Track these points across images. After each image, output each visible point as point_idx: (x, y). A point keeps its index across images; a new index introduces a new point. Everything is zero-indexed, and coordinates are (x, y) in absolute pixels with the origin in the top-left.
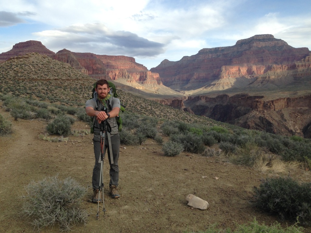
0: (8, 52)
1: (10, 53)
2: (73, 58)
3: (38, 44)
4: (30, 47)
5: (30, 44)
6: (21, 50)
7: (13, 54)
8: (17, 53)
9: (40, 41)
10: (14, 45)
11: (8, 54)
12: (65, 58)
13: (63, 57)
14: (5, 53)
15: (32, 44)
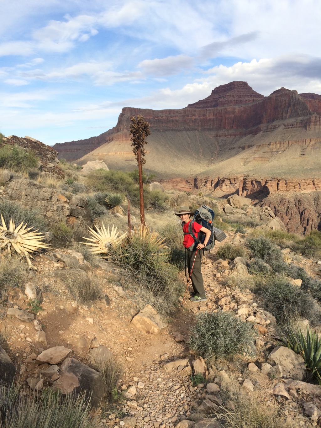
0: (206, 99)
1: (208, 101)
2: (298, 99)
3: (243, 85)
4: (233, 90)
5: (233, 86)
6: (221, 96)
7: (212, 102)
8: (216, 99)
9: (245, 81)
10: (214, 89)
11: (205, 101)
12: (285, 101)
13: (283, 98)
14: (202, 100)
15: (236, 86)
